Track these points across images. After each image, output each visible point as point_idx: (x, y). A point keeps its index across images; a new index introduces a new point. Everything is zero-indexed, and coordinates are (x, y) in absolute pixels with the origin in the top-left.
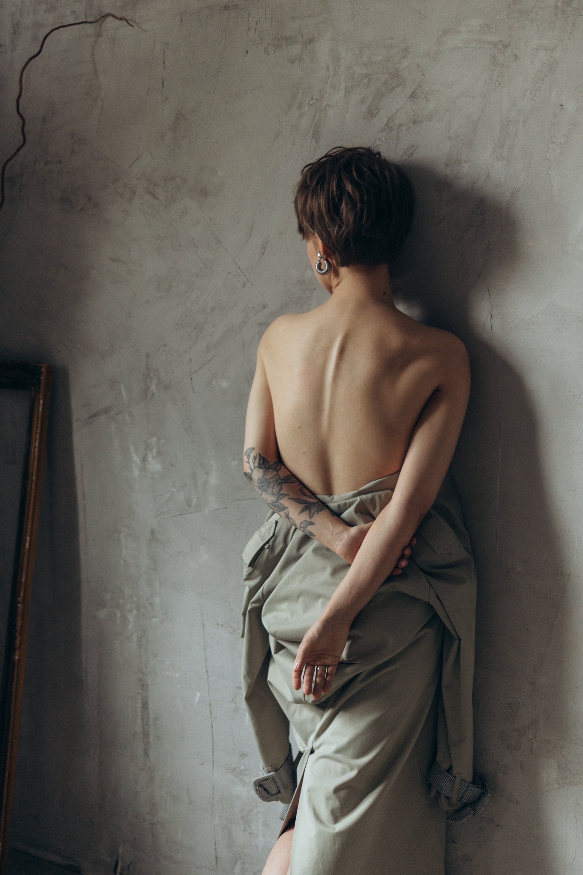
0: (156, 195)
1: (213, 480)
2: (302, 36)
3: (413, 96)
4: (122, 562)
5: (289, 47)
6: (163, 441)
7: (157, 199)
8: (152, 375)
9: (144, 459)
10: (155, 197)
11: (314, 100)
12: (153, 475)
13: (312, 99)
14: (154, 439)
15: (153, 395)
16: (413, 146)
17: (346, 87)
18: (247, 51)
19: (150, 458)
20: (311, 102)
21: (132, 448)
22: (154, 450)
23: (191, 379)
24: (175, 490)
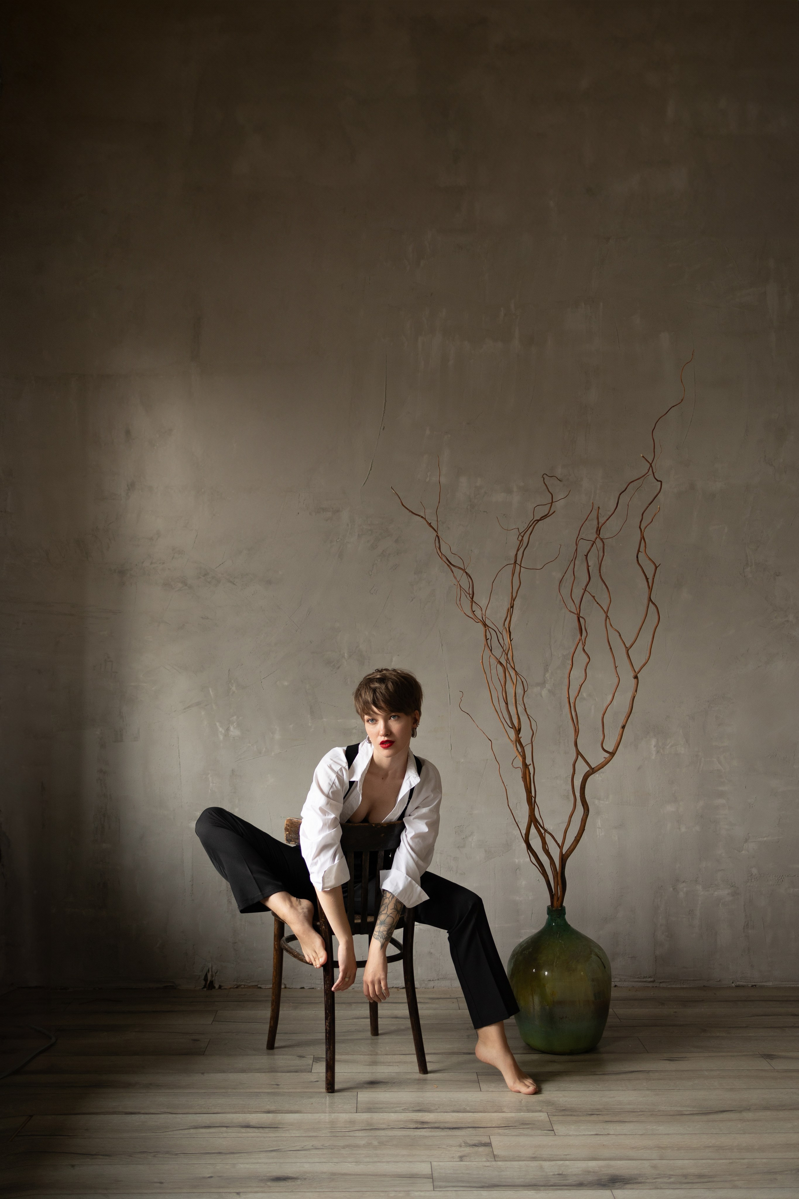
0: (235, 583)
1: (277, 736)
2: (332, 508)
3: (396, 541)
4: (210, 791)
5: (325, 513)
6: (241, 718)
7: (236, 585)
8: (232, 681)
9: (228, 729)
10: (234, 584)
11: (340, 540)
12: (234, 738)
13: (338, 539)
14: (235, 717)
15: (234, 692)
16: (397, 564)
17: (358, 534)
18: (298, 513)
19: (232, 728)
20: (338, 540)
21: (218, 724)
22: (235, 724)
23: (261, 682)
24: (250, 745)
